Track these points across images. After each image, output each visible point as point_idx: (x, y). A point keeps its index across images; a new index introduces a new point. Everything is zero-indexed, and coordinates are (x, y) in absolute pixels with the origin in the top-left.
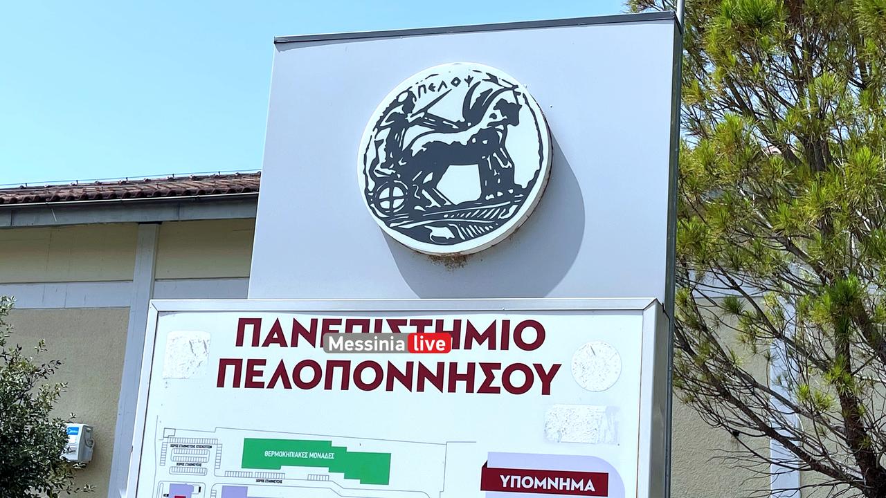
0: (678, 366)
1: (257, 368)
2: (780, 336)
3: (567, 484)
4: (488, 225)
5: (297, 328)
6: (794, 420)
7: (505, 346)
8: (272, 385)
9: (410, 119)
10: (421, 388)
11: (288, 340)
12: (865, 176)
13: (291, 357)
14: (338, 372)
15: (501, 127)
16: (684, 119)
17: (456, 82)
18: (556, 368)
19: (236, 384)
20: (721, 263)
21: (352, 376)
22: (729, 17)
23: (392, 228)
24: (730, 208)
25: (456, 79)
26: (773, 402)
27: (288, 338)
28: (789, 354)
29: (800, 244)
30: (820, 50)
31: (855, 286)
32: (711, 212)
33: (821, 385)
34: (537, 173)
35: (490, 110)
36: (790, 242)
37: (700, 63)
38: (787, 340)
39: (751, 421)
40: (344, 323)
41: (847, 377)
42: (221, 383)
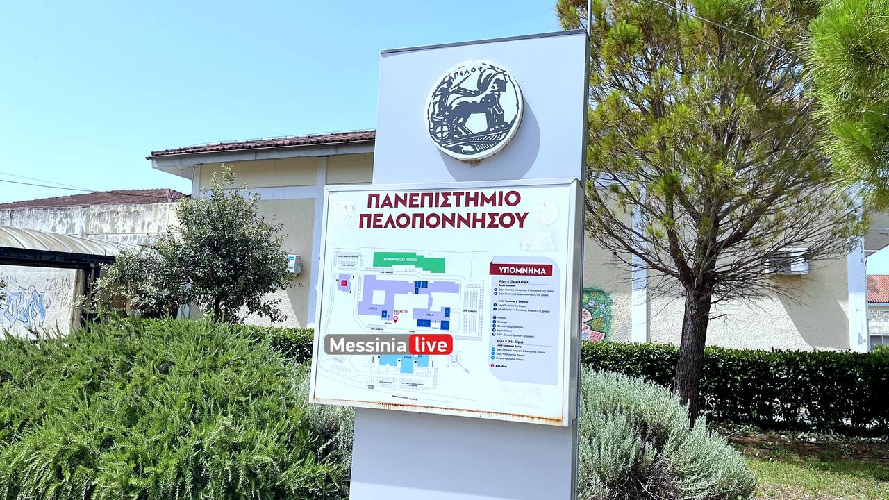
0: (586, 219)
1: (378, 218)
2: (637, 203)
3: (532, 270)
4: (491, 144)
5: (397, 198)
6: (644, 244)
7: (500, 204)
8: (386, 226)
9: (451, 91)
10: (459, 226)
11: (393, 204)
12: (682, 120)
13: (395, 212)
14: (418, 219)
15: (497, 93)
16: (590, 93)
17: (474, 70)
18: (526, 214)
19: (369, 226)
20: (609, 167)
21: (425, 221)
22: (613, 38)
23: (444, 147)
24: (613, 139)
25: (474, 68)
26: (634, 236)
27: (393, 203)
28: (642, 212)
29: (649, 156)
30: (661, 55)
31: (677, 176)
32: (604, 141)
33: (659, 227)
34: (516, 116)
35: (491, 84)
36: (644, 155)
37: (598, 64)
38: (642, 205)
39: (623, 246)
40: (420, 195)
41: (672, 222)
42: (361, 226)
